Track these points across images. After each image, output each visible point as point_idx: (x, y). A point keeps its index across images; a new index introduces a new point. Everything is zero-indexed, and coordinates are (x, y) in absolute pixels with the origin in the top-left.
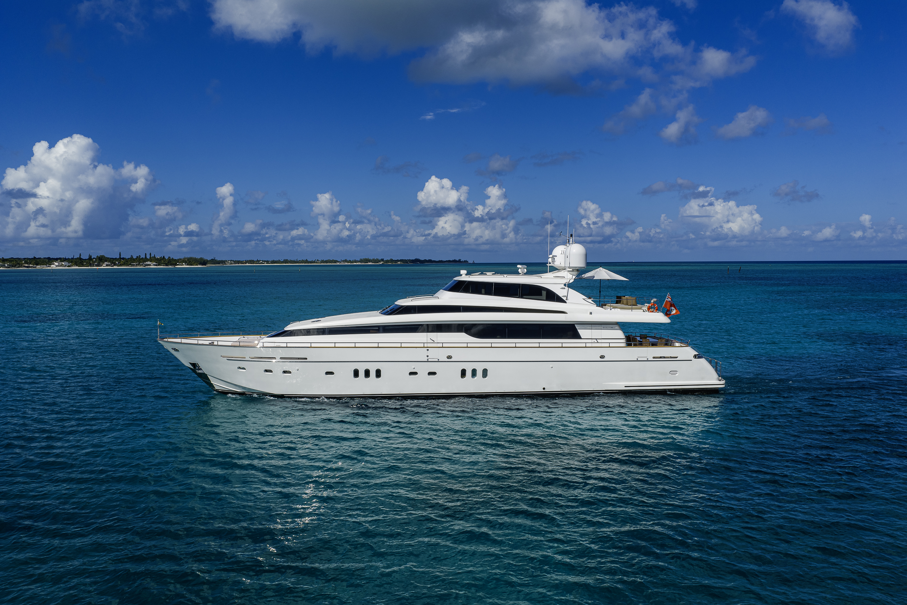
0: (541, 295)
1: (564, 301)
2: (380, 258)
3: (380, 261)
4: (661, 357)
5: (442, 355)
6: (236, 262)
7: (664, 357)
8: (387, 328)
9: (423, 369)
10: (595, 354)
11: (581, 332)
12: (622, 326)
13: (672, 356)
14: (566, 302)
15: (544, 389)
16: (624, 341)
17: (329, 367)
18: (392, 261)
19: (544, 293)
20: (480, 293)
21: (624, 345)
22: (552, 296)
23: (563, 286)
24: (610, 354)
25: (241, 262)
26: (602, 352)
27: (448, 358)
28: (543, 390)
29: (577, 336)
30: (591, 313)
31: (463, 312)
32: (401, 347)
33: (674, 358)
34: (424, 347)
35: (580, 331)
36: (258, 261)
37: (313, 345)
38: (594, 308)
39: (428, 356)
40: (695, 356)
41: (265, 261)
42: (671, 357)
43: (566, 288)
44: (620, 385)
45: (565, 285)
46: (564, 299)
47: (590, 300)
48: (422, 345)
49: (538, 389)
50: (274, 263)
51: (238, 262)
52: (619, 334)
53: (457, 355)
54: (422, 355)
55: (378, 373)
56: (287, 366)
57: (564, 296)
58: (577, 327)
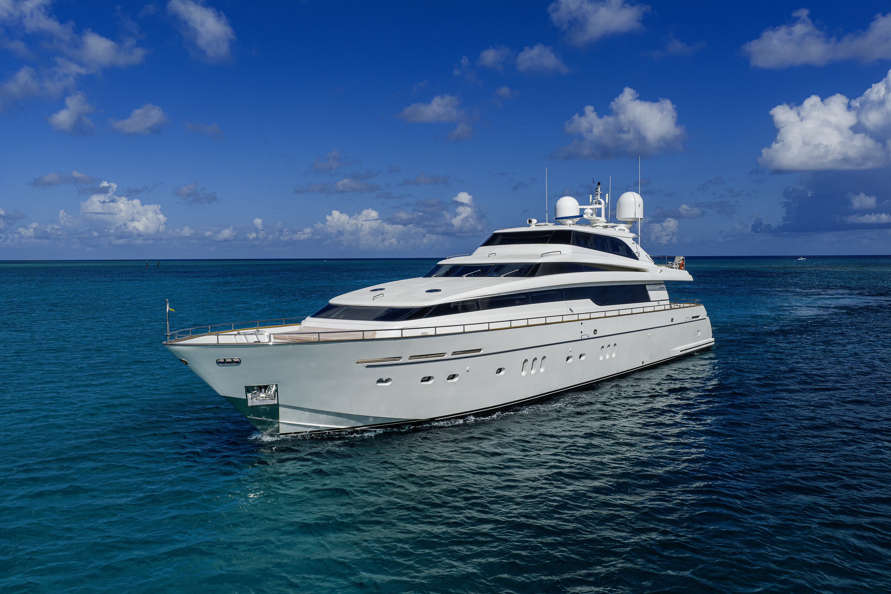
1: (637, 257)
4: (694, 317)
5: (588, 329)
13: (697, 315)
15: (643, 362)
16: (668, 302)
17: (500, 361)
19: (625, 248)
22: (630, 254)
23: (631, 241)
27: (595, 333)
29: (648, 299)
30: (661, 271)
32: (563, 322)
34: (578, 320)
35: (650, 293)
37: (492, 326)
39: (581, 332)
40: (706, 315)
43: (634, 243)
45: (633, 239)
48: (578, 317)
49: (638, 364)
55: (542, 363)
56: (452, 366)
57: (636, 253)
58: (648, 287)
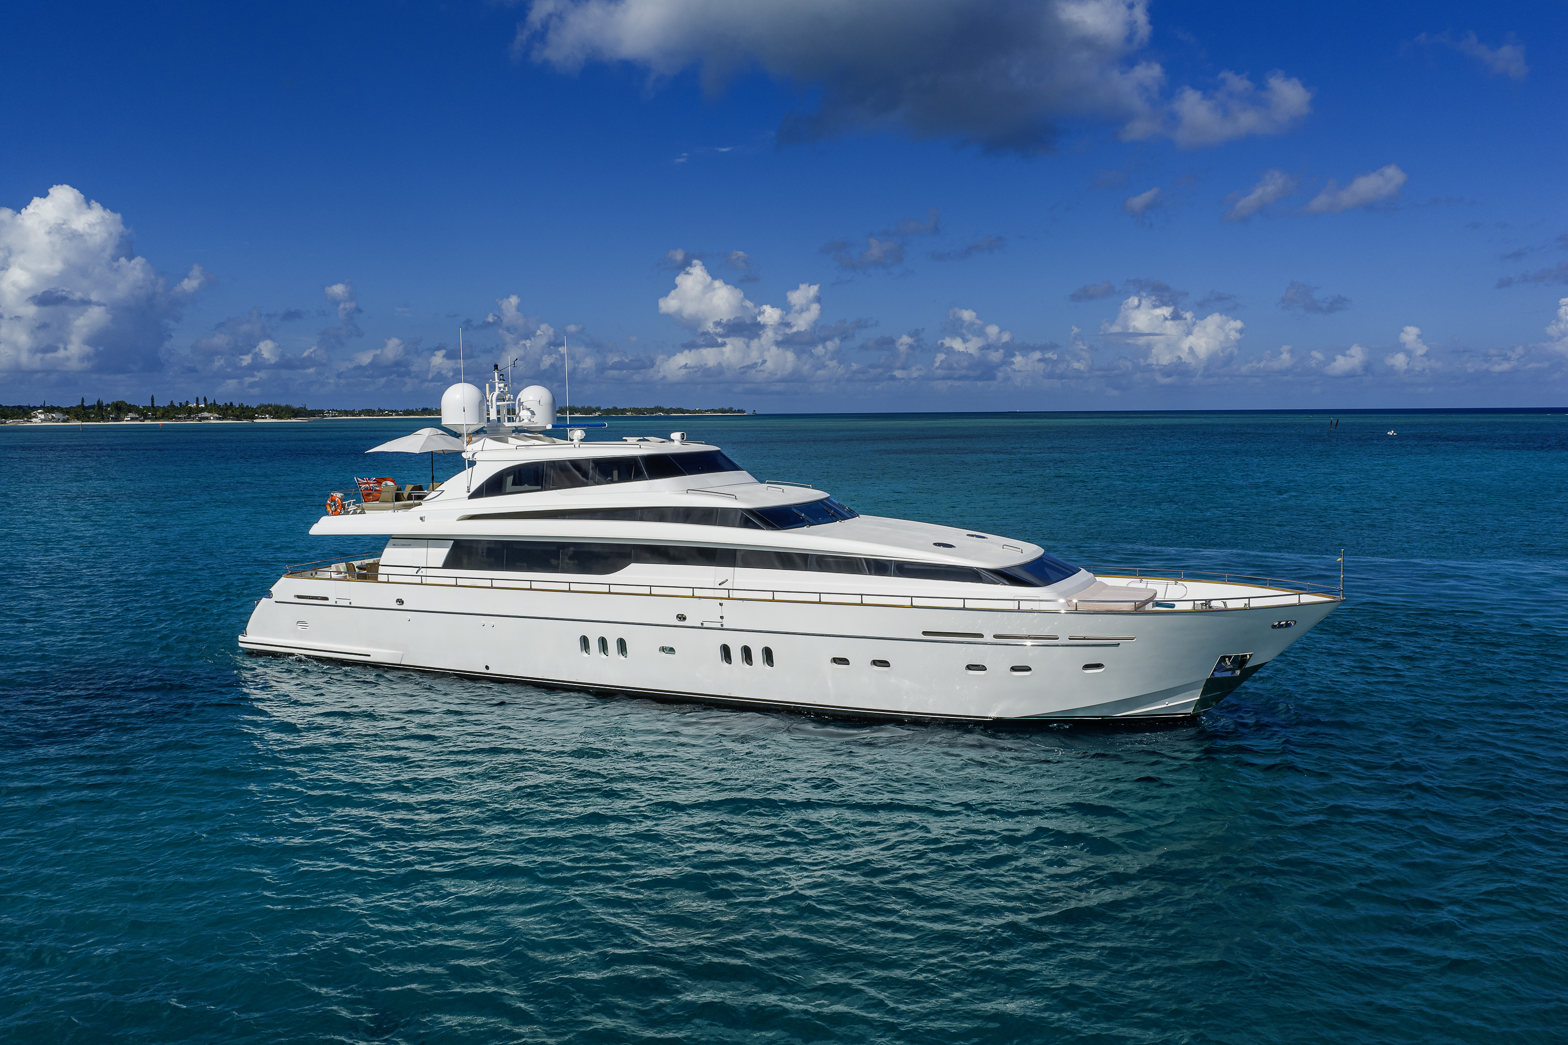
2: (594, 406)
3: (595, 411)
6: (342, 413)
18: (615, 410)
25: (352, 413)
36: (381, 412)
41: (392, 411)
50: (410, 415)
51: (346, 413)
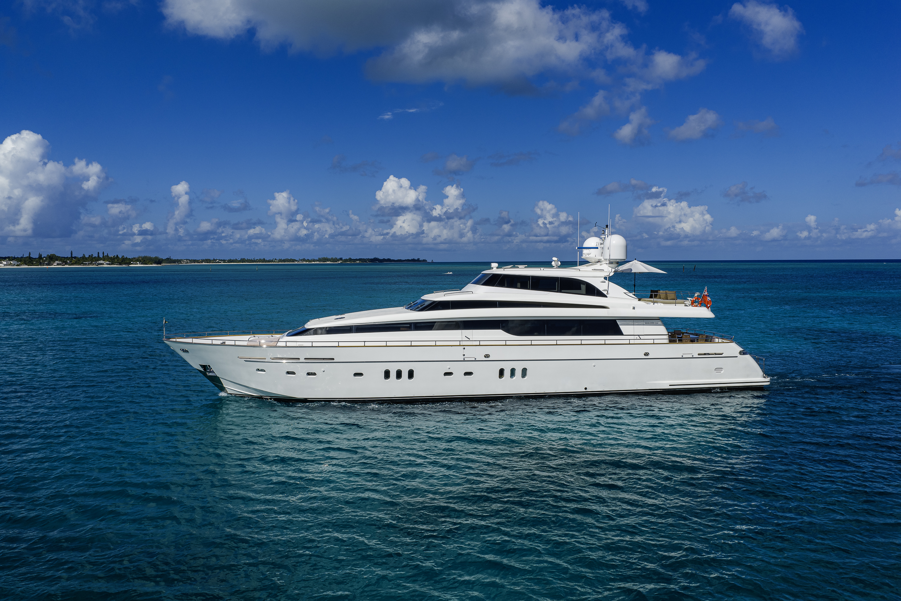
0: (580, 289)
1: (604, 296)
4: (705, 354)
5: (479, 353)
7: (709, 354)
8: (418, 325)
9: (459, 369)
10: (639, 351)
11: (624, 328)
12: (665, 321)
13: (717, 352)
14: (606, 297)
15: (586, 389)
16: (667, 337)
17: (358, 368)
19: (583, 287)
20: (515, 287)
21: (667, 341)
22: (592, 290)
23: (603, 279)
24: (654, 352)
26: (647, 349)
27: (485, 357)
28: (585, 391)
29: (620, 333)
30: (634, 308)
31: (499, 307)
32: (436, 346)
33: (718, 355)
34: (460, 345)
35: (622, 327)
37: (341, 344)
38: (635, 302)
39: (464, 355)
40: (741, 353)
42: (716, 354)
43: (607, 282)
44: (664, 384)
45: (605, 278)
46: (605, 293)
47: (631, 294)
48: (458, 343)
49: (580, 389)
52: (662, 330)
53: (495, 353)
54: (457, 353)
55: (411, 374)
56: (312, 367)
57: (605, 290)
58: (619, 322)
